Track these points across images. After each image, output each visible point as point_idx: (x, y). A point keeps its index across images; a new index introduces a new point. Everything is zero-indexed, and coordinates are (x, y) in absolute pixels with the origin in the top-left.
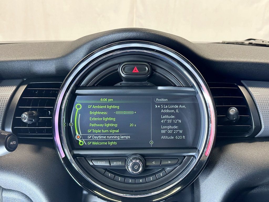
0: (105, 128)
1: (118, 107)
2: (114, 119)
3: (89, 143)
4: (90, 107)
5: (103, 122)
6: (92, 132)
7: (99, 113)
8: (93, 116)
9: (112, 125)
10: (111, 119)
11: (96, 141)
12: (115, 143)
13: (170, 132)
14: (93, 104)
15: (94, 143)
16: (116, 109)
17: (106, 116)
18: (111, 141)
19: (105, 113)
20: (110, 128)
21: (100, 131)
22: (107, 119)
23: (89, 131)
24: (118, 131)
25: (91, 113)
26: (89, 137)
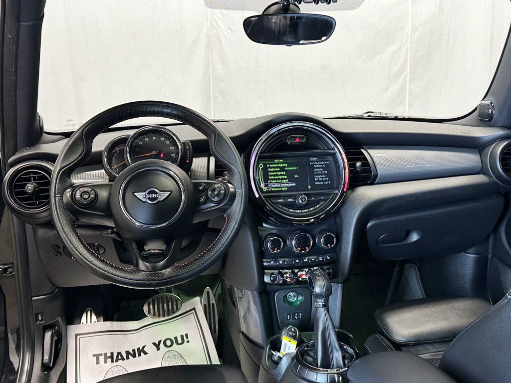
0: (279, 179)
1: (286, 165)
2: (284, 173)
3: (270, 189)
4: (268, 166)
5: (277, 175)
6: (271, 182)
7: (274, 169)
8: (271, 172)
9: (283, 177)
10: (282, 173)
11: (274, 188)
12: (287, 189)
13: (320, 179)
14: (270, 164)
15: (273, 189)
16: (285, 167)
17: (278, 171)
18: (283, 187)
19: (279, 169)
20: (282, 179)
21: (276, 181)
22: (279, 173)
23: (269, 181)
24: (287, 181)
25: (269, 170)
26: (269, 185)
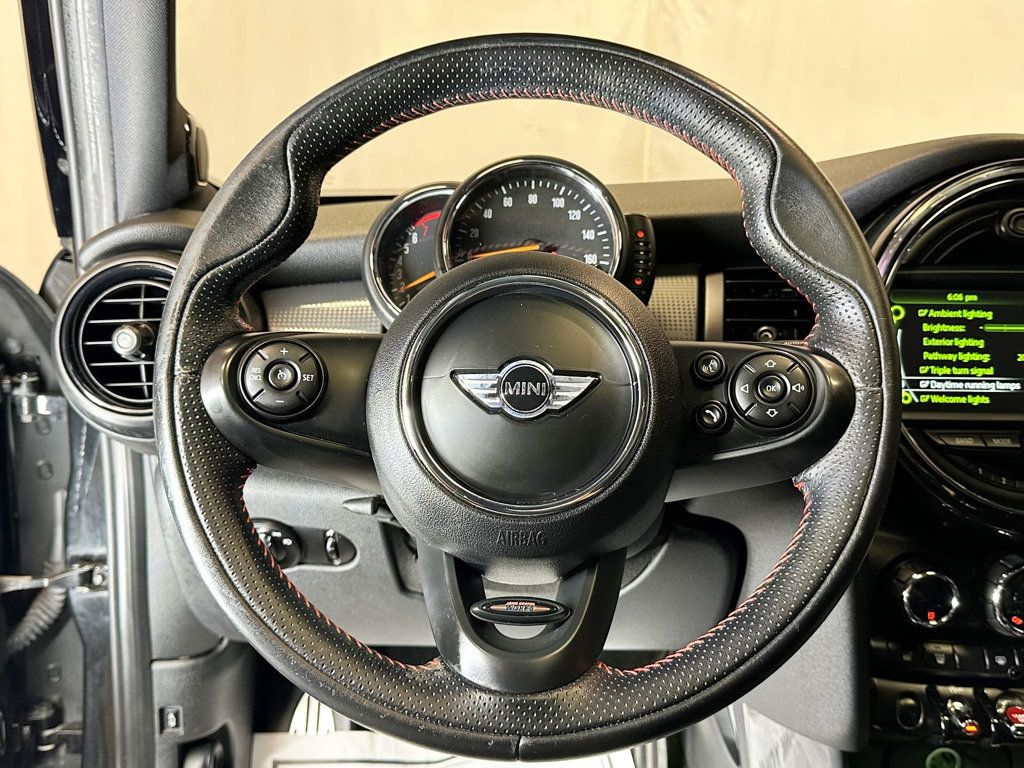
0: (960, 364)
1: (989, 315)
2: (981, 344)
3: (924, 399)
4: (922, 313)
5: (954, 350)
6: (929, 374)
7: (945, 328)
8: (930, 335)
9: (976, 357)
10: (972, 342)
11: (941, 394)
12: (986, 400)
14: (929, 307)
15: (936, 399)
16: (984, 321)
17: (960, 336)
18: (974, 394)
19: (961, 329)
20: (972, 364)
21: (947, 371)
22: (962, 343)
23: (923, 370)
24: (990, 371)
25: (926, 327)
26: (924, 384)
